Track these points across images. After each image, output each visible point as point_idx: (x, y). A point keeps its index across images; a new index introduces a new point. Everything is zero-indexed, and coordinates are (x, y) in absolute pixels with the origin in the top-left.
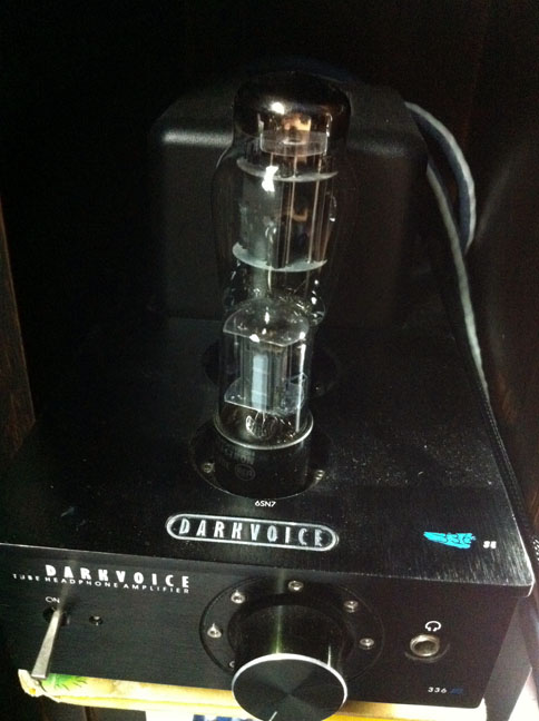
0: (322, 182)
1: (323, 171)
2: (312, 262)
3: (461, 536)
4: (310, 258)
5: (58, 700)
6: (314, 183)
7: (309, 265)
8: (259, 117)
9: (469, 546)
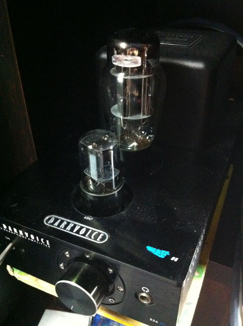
0: (145, 79)
1: (145, 74)
2: (143, 115)
3: (163, 251)
4: (142, 114)
5: (18, 279)
6: (141, 79)
7: (141, 117)
8: (114, 49)
9: (164, 257)
